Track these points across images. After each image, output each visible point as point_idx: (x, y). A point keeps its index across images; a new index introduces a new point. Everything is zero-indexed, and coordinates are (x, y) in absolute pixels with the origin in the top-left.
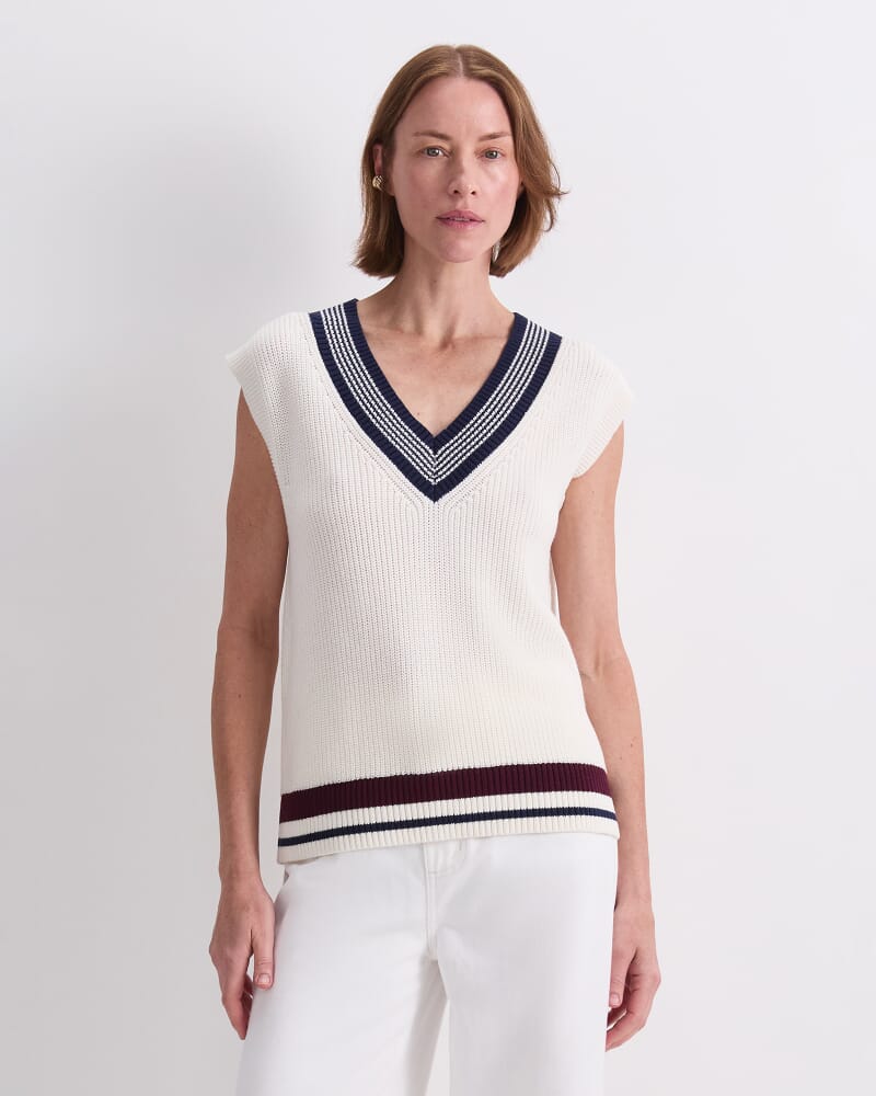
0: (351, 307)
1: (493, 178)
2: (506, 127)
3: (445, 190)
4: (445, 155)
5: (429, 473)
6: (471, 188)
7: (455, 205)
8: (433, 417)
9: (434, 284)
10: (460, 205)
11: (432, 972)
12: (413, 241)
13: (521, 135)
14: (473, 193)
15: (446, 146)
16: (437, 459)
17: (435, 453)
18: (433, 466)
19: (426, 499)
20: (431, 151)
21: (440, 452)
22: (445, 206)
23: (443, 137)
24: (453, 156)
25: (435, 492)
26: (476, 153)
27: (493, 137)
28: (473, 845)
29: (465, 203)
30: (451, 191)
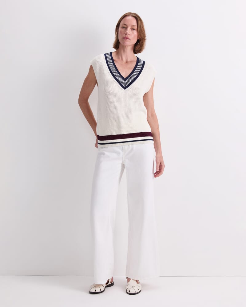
0: (111, 53)
1: (133, 33)
2: (136, 25)
5: (124, 85)
6: (128, 33)
8: (125, 75)
9: (124, 51)
11: (123, 166)
12: (121, 43)
13: (139, 26)
18: (125, 83)
19: (123, 89)
20: (124, 27)
21: (126, 81)
22: (124, 36)
23: (126, 25)
24: (127, 28)
25: (125, 88)
26: (131, 28)
27: (134, 26)
28: (131, 146)
29: (127, 36)
30: (125, 33)
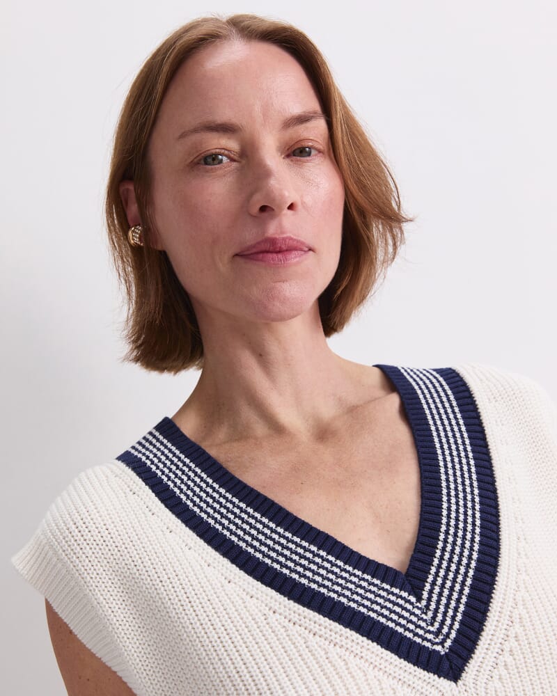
2: (313, 104)
3: (244, 209)
4: (232, 160)
5: (430, 636)
7: (264, 233)
10: (272, 230)
14: (291, 207)
15: (232, 144)
16: (427, 607)
17: (419, 599)
20: (211, 159)
21: (425, 595)
23: (226, 129)
24: (248, 157)
25: (451, 666)
29: (280, 225)
30: (255, 209)
